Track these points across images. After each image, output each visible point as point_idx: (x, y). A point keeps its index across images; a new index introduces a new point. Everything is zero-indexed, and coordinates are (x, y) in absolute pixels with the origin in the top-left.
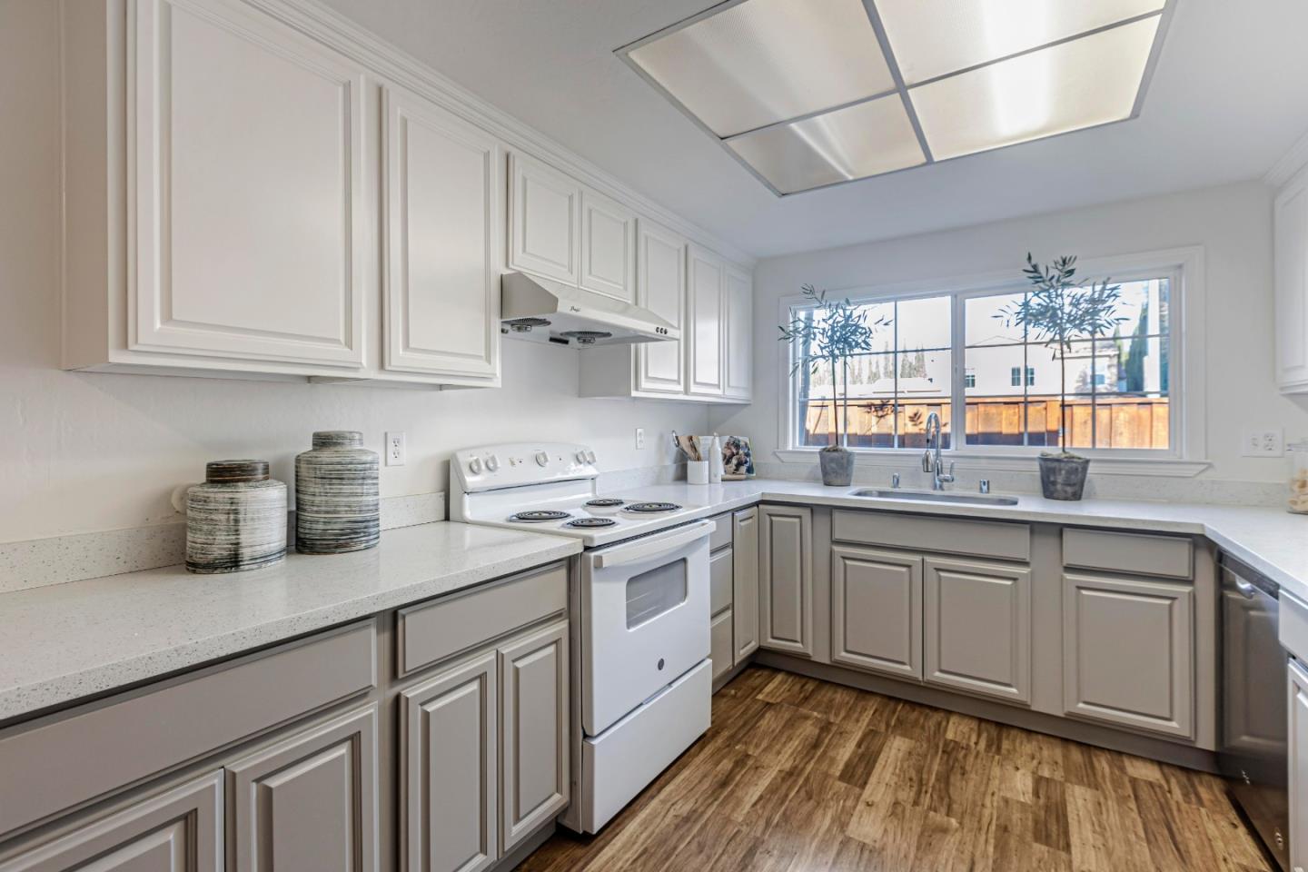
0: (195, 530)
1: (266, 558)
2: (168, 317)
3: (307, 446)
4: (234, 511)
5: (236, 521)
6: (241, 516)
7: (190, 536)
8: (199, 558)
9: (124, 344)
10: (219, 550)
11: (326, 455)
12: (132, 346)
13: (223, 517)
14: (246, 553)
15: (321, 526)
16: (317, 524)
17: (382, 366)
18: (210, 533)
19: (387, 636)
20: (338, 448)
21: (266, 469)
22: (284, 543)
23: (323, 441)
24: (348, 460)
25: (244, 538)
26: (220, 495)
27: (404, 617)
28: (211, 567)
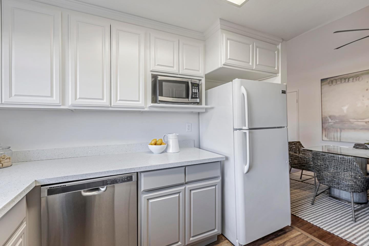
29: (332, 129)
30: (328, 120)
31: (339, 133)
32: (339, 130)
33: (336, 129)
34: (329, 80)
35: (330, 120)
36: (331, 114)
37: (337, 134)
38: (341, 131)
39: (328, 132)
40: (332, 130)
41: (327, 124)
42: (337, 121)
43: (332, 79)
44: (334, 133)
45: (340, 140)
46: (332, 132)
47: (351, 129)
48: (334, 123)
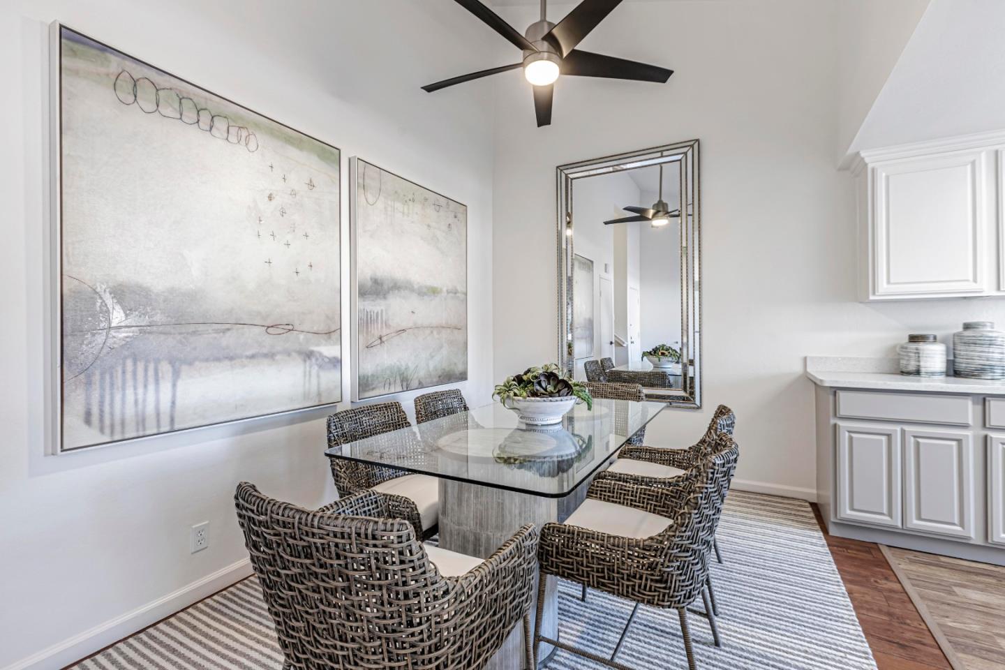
0: (903, 359)
1: (933, 373)
2: (888, 282)
3: (960, 329)
4: (918, 353)
5: (919, 357)
6: (921, 355)
7: (902, 362)
8: (904, 370)
9: (874, 293)
10: (912, 368)
11: (969, 333)
12: (877, 294)
13: (913, 355)
14: (923, 370)
15: (964, 365)
16: (962, 365)
17: (998, 288)
18: (908, 360)
19: (980, 408)
20: (978, 330)
21: (935, 338)
22: (944, 369)
23: (967, 327)
24: (979, 335)
25: (922, 364)
26: (913, 346)
27: (989, 401)
28: (909, 373)
29: (129, 363)
30: (107, 313)
31: (166, 387)
32: (165, 368)
33: (151, 367)
34: (115, 63)
35: (118, 316)
36: (124, 274)
37: (157, 391)
38: (176, 374)
39: (102, 388)
40: (129, 376)
41: (100, 339)
42: (158, 318)
43: (138, 72)
44: (140, 391)
45: (172, 420)
46: (130, 383)
47: (218, 359)
48: (143, 330)
